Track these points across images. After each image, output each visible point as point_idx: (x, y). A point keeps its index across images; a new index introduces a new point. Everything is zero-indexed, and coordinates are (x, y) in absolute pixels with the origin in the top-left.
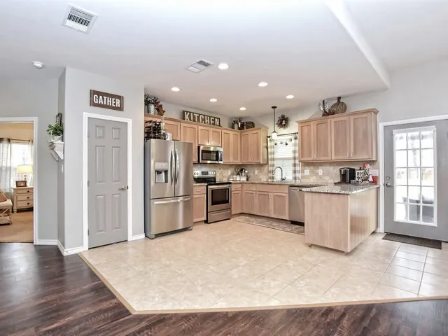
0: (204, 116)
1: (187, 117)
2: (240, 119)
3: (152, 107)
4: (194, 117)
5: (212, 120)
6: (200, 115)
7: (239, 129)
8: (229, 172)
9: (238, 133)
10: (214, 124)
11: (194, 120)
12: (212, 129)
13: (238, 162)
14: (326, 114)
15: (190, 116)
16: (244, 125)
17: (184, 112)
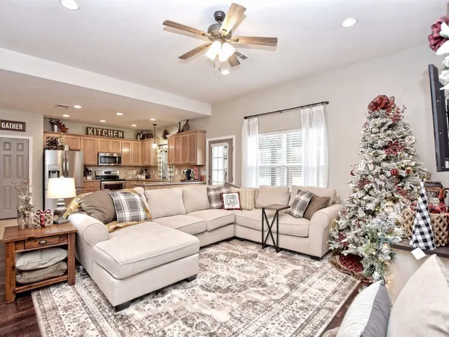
0: (108, 130)
1: (90, 132)
2: (142, 131)
3: (56, 127)
4: (97, 131)
5: (116, 133)
6: (103, 129)
7: (141, 139)
8: (135, 172)
9: (140, 142)
10: (117, 136)
11: (97, 134)
12: (111, 140)
13: (140, 164)
14: (179, 132)
15: (93, 131)
16: (145, 135)
17: (87, 128)
